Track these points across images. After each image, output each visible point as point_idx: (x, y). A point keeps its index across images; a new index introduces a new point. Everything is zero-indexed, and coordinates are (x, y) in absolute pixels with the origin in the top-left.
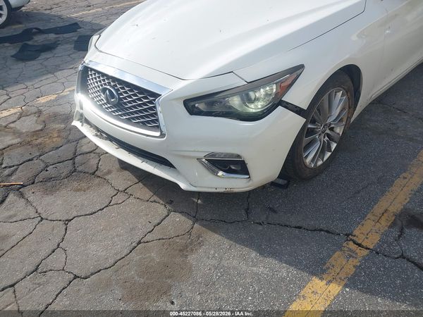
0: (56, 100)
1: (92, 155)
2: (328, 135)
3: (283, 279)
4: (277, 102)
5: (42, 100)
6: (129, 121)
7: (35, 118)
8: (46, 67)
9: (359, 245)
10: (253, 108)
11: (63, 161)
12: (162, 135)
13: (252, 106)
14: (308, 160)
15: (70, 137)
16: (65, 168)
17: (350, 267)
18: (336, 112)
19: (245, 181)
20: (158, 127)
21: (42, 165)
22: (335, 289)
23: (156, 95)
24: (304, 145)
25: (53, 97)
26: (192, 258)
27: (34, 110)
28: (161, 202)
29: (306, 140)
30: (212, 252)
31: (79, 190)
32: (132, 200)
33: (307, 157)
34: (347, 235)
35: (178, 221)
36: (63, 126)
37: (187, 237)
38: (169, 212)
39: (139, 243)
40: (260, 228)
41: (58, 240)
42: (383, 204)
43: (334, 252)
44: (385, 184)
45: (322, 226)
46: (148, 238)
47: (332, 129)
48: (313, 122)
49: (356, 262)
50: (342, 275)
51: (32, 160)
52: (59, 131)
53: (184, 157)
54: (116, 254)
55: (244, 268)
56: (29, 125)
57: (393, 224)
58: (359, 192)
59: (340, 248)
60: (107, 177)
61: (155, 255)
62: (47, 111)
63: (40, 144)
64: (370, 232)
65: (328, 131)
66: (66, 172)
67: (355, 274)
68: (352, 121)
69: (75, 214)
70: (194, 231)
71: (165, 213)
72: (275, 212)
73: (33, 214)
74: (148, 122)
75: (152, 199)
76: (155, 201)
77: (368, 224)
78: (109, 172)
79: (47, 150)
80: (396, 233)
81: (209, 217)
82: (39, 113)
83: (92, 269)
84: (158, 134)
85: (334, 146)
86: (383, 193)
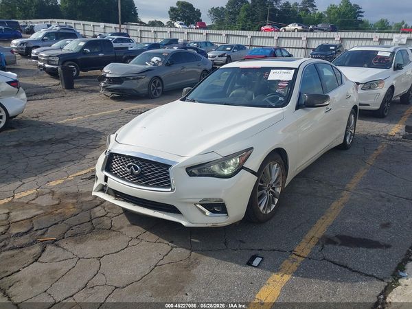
0: (64, 183)
1: (105, 218)
2: (272, 192)
3: (255, 277)
4: (240, 168)
5: (53, 184)
6: (146, 185)
7: (50, 197)
8: (48, 160)
9: (299, 256)
10: (226, 172)
11: (83, 223)
12: (172, 190)
13: (226, 170)
14: (261, 208)
15: (83, 207)
16: (87, 228)
17: (294, 267)
18: (274, 177)
19: (225, 217)
20: (169, 186)
21: (67, 227)
22: (287, 278)
23: (168, 166)
24: (258, 196)
25: (61, 181)
26: (194, 271)
27: (48, 191)
28: (166, 242)
29: (259, 193)
30: (207, 267)
31: (102, 240)
32: (143, 242)
33: (260, 205)
34: (291, 251)
35: (180, 253)
36: (75, 201)
37: (188, 260)
38: (172, 247)
39: (156, 266)
40: (236, 252)
41: (96, 269)
42: (311, 233)
43: (284, 260)
44: (311, 223)
45: (275, 248)
46: (161, 262)
47: (274, 188)
48: (262, 182)
49: (298, 264)
50: (290, 271)
51: (57, 224)
52: (73, 204)
53: (186, 203)
54: (142, 273)
55: (229, 273)
56: (46, 201)
57: (318, 243)
58: (295, 228)
59: (287, 258)
60: (122, 230)
61: (169, 271)
62: (58, 192)
63: (61, 213)
64: (304, 248)
65: (271, 189)
66: (87, 229)
67: (298, 270)
68: (286, 185)
69: (104, 253)
70: (192, 257)
71: (169, 248)
72: (244, 243)
73: (71, 256)
74: (161, 183)
75: (158, 241)
76: (160, 242)
77: (303, 245)
78: (122, 228)
79: (67, 217)
80: (319, 247)
81: (200, 249)
82: (53, 193)
83: (126, 283)
84: (170, 190)
85: (276, 200)
86: (311, 228)
